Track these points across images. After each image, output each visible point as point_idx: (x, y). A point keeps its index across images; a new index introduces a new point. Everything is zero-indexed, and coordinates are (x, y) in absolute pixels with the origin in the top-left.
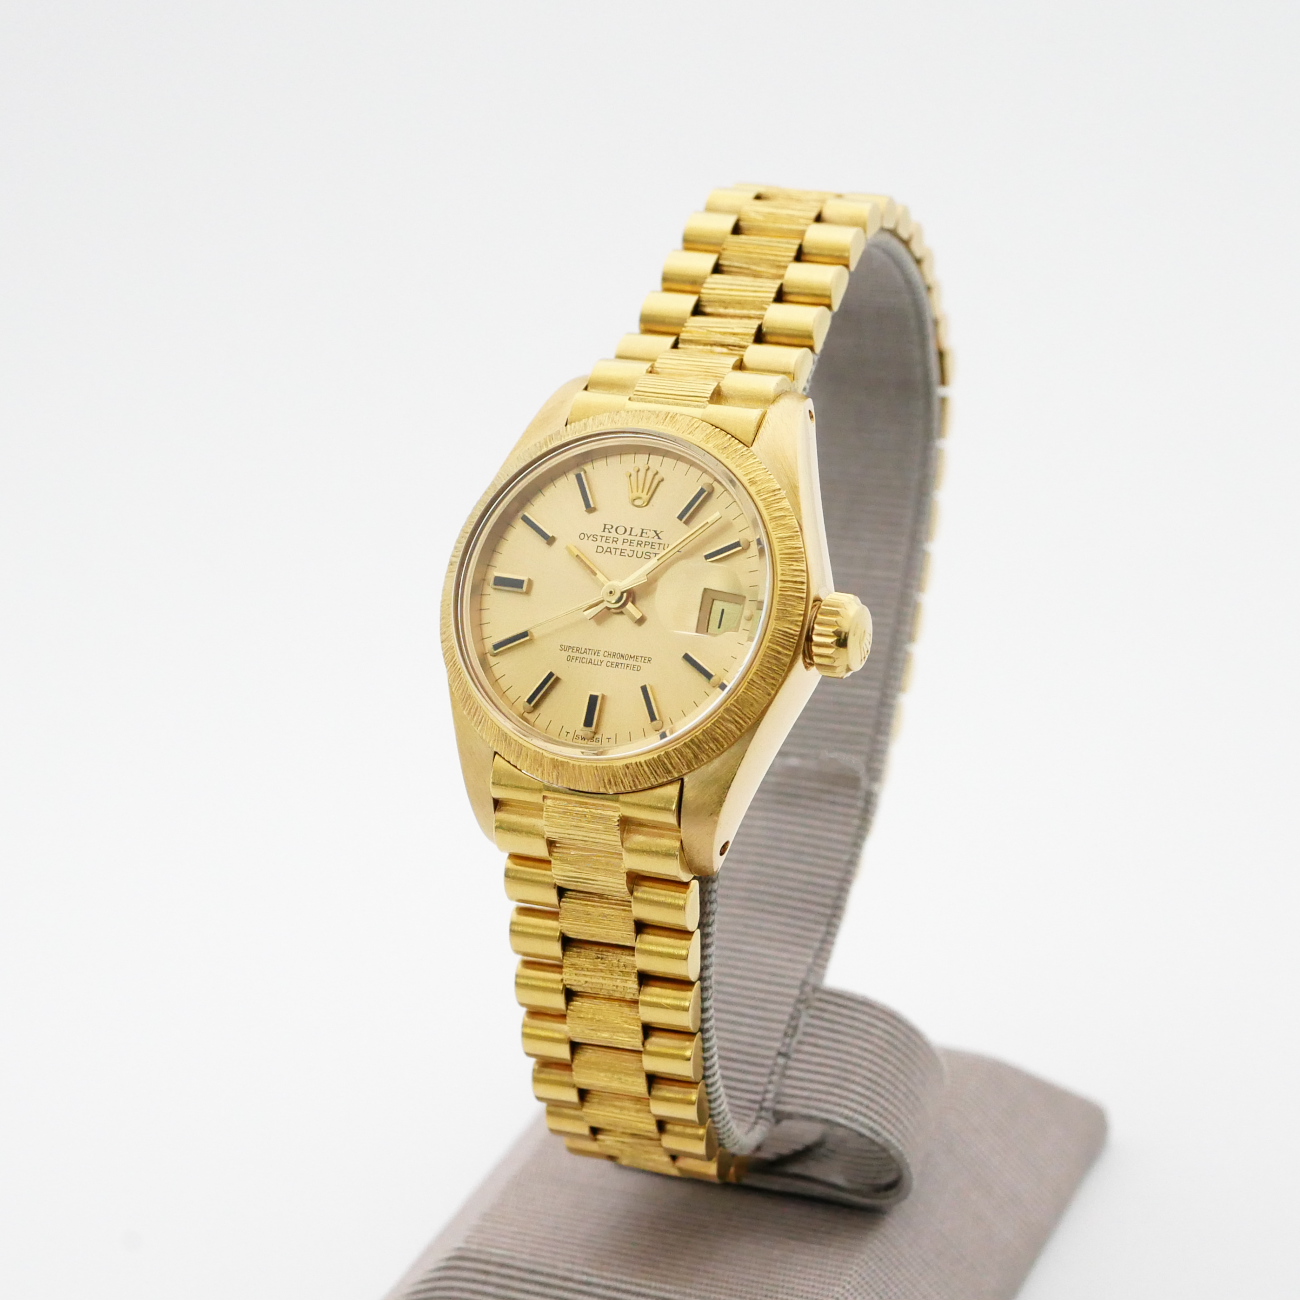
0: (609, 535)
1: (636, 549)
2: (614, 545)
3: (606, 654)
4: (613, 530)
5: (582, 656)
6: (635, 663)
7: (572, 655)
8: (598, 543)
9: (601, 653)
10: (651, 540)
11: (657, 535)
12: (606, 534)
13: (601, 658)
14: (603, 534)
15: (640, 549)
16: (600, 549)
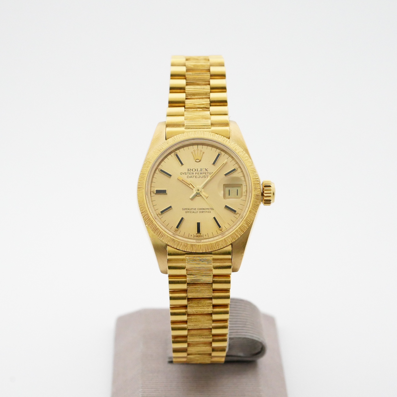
0: (190, 172)
1: (200, 175)
2: (193, 175)
3: (198, 209)
4: (191, 170)
5: (190, 211)
6: (209, 211)
7: (187, 211)
8: (187, 175)
9: (197, 209)
10: (205, 172)
11: (206, 170)
12: (189, 172)
13: (197, 211)
14: (188, 172)
15: (202, 175)
16: (188, 177)
